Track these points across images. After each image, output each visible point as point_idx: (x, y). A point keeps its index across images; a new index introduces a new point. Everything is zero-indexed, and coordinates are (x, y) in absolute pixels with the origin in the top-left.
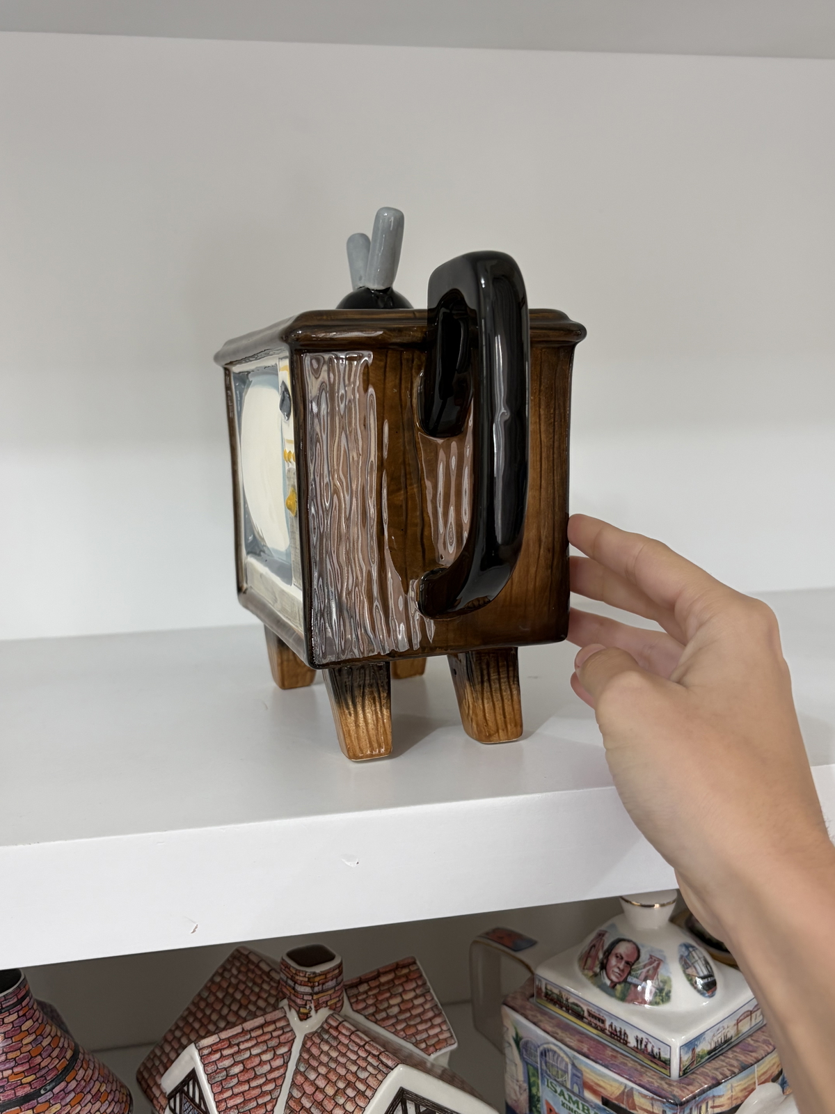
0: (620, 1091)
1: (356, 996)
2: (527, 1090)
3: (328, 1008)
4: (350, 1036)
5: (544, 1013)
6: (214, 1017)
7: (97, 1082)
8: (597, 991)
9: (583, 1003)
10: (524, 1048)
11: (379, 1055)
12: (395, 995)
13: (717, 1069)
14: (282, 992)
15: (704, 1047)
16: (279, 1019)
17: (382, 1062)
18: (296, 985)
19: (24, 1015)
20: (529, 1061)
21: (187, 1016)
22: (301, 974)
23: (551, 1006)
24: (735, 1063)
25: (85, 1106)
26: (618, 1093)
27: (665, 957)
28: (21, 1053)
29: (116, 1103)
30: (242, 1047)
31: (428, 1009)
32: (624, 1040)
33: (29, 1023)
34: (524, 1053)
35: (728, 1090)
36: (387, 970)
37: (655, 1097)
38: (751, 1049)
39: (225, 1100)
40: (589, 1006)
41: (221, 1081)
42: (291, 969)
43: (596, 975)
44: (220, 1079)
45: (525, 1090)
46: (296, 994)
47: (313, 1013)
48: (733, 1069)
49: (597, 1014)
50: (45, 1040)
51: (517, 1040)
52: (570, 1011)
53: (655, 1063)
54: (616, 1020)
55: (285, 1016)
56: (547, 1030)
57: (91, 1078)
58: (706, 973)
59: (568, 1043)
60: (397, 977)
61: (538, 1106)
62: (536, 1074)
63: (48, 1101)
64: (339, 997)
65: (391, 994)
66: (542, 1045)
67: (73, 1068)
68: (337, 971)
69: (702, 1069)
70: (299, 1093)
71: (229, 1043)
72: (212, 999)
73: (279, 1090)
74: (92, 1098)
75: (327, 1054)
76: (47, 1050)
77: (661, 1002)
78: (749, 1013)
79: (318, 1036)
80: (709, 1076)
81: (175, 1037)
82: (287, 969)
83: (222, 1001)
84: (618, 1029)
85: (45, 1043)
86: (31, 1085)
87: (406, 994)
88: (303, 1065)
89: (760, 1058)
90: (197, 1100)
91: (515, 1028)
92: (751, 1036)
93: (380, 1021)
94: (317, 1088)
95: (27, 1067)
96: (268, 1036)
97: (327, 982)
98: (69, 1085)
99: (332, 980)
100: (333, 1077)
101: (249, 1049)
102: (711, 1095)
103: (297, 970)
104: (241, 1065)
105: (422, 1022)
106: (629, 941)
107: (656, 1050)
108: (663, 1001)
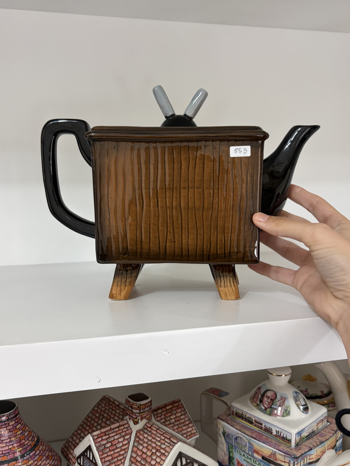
0: (270, 453)
1: (157, 414)
2: (228, 455)
3: (146, 419)
4: (156, 430)
5: (235, 422)
6: (95, 424)
7: (47, 451)
8: (259, 411)
9: (252, 417)
10: (227, 437)
11: (170, 438)
12: (173, 414)
13: (310, 443)
14: (126, 413)
15: (305, 434)
16: (126, 424)
17: (172, 441)
18: (133, 409)
19: (17, 422)
20: (229, 442)
21: (83, 424)
22: (135, 405)
23: (238, 419)
24: (318, 441)
25: (43, 461)
26: (269, 454)
27: (287, 397)
28: (16, 438)
29: (55, 460)
30: (110, 435)
31: (187, 420)
32: (271, 432)
33: (19, 425)
34: (227, 439)
35: (315, 452)
36: (169, 404)
37: (286, 455)
38: (323, 435)
39: (104, 458)
40: (255, 418)
41: (102, 450)
42: (131, 403)
43: (258, 405)
44: (102, 449)
45: (227, 455)
46: (132, 413)
47: (140, 421)
48: (317, 443)
49: (259, 421)
50: (26, 433)
51: (224, 433)
52: (247, 421)
53: (285, 441)
54: (267, 423)
55: (128, 423)
56: (238, 429)
57: (45, 450)
58: (304, 403)
59: (247, 434)
60: (173, 407)
61: (233, 461)
62: (232, 447)
63: (28, 459)
64: (150, 414)
65: (171, 414)
66: (235, 435)
67: (38, 445)
68: (150, 404)
69: (304, 443)
70: (135, 455)
71: (105, 434)
72: (94, 417)
73: (126, 454)
74: (46, 458)
75: (147, 438)
76: (27, 437)
77: (286, 416)
78: (322, 420)
79: (142, 431)
80: (307, 446)
81: (78, 433)
82: (129, 403)
83: (98, 418)
84: (268, 428)
85: (26, 434)
86: (21, 452)
87: (177, 414)
88: (136, 443)
89: (328, 439)
90: (91, 458)
91: (223, 428)
92: (323, 430)
93: (167, 425)
94: (143, 453)
95: (19, 444)
96: (121, 431)
97: (146, 408)
98: (36, 452)
99: (148, 407)
100: (150, 448)
101: (113, 436)
102: (309, 454)
103: (133, 403)
104: (110, 443)
105: (184, 426)
106: (272, 390)
107: (285, 436)
108: (287, 415)
